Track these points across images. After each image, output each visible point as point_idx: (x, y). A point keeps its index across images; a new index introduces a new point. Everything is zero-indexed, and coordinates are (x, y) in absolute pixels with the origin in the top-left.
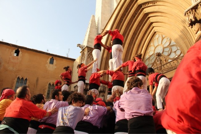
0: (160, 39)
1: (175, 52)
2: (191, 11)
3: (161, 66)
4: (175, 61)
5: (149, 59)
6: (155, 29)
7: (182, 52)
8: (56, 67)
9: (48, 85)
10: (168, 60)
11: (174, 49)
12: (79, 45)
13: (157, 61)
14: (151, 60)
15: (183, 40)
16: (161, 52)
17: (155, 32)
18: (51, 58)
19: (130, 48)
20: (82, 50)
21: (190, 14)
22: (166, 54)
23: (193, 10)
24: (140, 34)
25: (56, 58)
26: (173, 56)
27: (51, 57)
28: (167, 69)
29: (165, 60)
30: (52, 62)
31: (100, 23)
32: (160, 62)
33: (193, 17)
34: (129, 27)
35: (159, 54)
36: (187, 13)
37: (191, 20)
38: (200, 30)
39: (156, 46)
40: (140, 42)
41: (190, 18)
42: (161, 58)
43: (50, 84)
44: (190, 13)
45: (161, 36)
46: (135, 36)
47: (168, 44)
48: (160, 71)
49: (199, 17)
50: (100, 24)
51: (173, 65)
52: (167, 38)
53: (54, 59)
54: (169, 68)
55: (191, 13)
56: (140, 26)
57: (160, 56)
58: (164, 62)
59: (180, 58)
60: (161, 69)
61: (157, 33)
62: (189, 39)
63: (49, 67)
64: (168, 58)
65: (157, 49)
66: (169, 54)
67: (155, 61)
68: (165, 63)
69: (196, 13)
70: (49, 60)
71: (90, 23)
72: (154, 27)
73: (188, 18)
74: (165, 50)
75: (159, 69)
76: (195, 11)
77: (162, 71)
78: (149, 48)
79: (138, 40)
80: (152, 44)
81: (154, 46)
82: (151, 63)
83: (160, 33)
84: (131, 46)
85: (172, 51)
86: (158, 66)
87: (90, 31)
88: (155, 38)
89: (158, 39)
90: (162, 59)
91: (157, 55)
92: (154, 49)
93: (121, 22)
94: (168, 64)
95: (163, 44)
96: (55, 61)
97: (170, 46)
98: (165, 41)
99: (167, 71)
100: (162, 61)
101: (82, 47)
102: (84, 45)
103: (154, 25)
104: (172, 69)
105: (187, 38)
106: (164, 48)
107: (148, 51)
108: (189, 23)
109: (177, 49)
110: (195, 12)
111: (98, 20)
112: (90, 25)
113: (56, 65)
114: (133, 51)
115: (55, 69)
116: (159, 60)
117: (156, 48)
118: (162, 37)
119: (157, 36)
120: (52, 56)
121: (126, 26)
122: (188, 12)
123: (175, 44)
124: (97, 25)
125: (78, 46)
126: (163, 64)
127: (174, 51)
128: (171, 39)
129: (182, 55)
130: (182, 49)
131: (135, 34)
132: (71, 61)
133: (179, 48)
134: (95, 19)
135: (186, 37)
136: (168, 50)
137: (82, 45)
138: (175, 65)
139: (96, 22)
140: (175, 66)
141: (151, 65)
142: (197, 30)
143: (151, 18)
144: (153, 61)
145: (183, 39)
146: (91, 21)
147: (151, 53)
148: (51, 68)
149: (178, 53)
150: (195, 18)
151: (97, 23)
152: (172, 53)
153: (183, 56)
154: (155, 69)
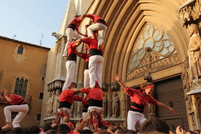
0: (151, 31)
1: (168, 48)
2: (187, 8)
3: (151, 63)
4: (167, 59)
5: (137, 54)
6: (146, 19)
7: (176, 49)
8: (25, 58)
9: (15, 80)
10: (159, 57)
11: (167, 44)
12: (54, 34)
13: (146, 57)
14: (140, 55)
15: (178, 35)
16: (151, 47)
17: (146, 22)
18: (19, 47)
19: (115, 40)
20: (57, 40)
21: (185, 12)
22: (157, 49)
23: (190, 7)
24: (128, 23)
25: (26, 46)
26: (165, 52)
27: (19, 45)
28: (158, 68)
29: (156, 57)
30: (20, 51)
31: (81, 6)
32: (150, 58)
33: (188, 15)
34: (115, 14)
35: (149, 49)
36: (182, 10)
37: (186, 19)
38: (195, 32)
39: (145, 39)
40: (128, 33)
41: (185, 16)
42: (151, 53)
43: (18, 79)
44: (185, 10)
45: (152, 27)
46: (122, 25)
47: (160, 37)
48: (149, 69)
49: (195, 16)
50: (81, 8)
51: (165, 64)
52: (159, 30)
53: (23, 48)
54: (160, 66)
55: (187, 10)
56: (128, 14)
57: (150, 52)
58: (155, 58)
59: (173, 56)
60: (151, 67)
61: (147, 23)
62: (184, 35)
63: (17, 58)
64: (159, 54)
65: (147, 42)
66: (161, 49)
67: (144, 57)
68: (155, 60)
69: (192, 12)
70: (17, 48)
71: (69, 6)
72: (144, 16)
73: (183, 16)
74: (156, 45)
75: (148, 67)
76: (192, 8)
77: (152, 70)
78: (137, 41)
79: (125, 30)
80: (141, 36)
81: (144, 39)
82: (139, 59)
83: (151, 24)
84: (116, 36)
85: (165, 47)
86: (147, 64)
87: (68, 17)
88: (145, 29)
89: (148, 30)
90: (152, 55)
91: (147, 50)
92: (144, 42)
93: (106, 8)
94: (159, 62)
95: (155, 36)
96: (24, 50)
97: (162, 40)
98: (156, 33)
99: (157, 70)
100: (152, 58)
101: (58, 37)
102: (60, 34)
103: (145, 13)
104: (163, 68)
105: (182, 33)
106: (155, 42)
107: (136, 45)
108: (184, 22)
109: (170, 45)
110: (192, 10)
111: (79, 3)
112: (68, 8)
113: (26, 56)
114: (119, 44)
115: (25, 60)
116: (148, 56)
117: (145, 41)
118: (154, 28)
119: (147, 27)
120: (21, 44)
121: (112, 13)
122: (184, 9)
123: (168, 38)
124: (76, 9)
125: (52, 35)
126: (153, 62)
127: (167, 46)
128: (164, 31)
129: (175, 52)
130: (176, 46)
131: (121, 23)
132: (44, 50)
133: (172, 44)
134: (74, 2)
135: (181, 31)
136: (160, 45)
137: (58, 34)
138: (167, 63)
139: (76, 5)
140: (166, 65)
141: (140, 61)
142: (192, 32)
143: (141, 5)
144: (142, 57)
145: (178, 33)
146: (69, 4)
147: (140, 47)
148: (20, 58)
149: (171, 49)
150: (191, 17)
151: (76, 7)
152: (164, 49)
153: (177, 53)
154: (144, 66)
